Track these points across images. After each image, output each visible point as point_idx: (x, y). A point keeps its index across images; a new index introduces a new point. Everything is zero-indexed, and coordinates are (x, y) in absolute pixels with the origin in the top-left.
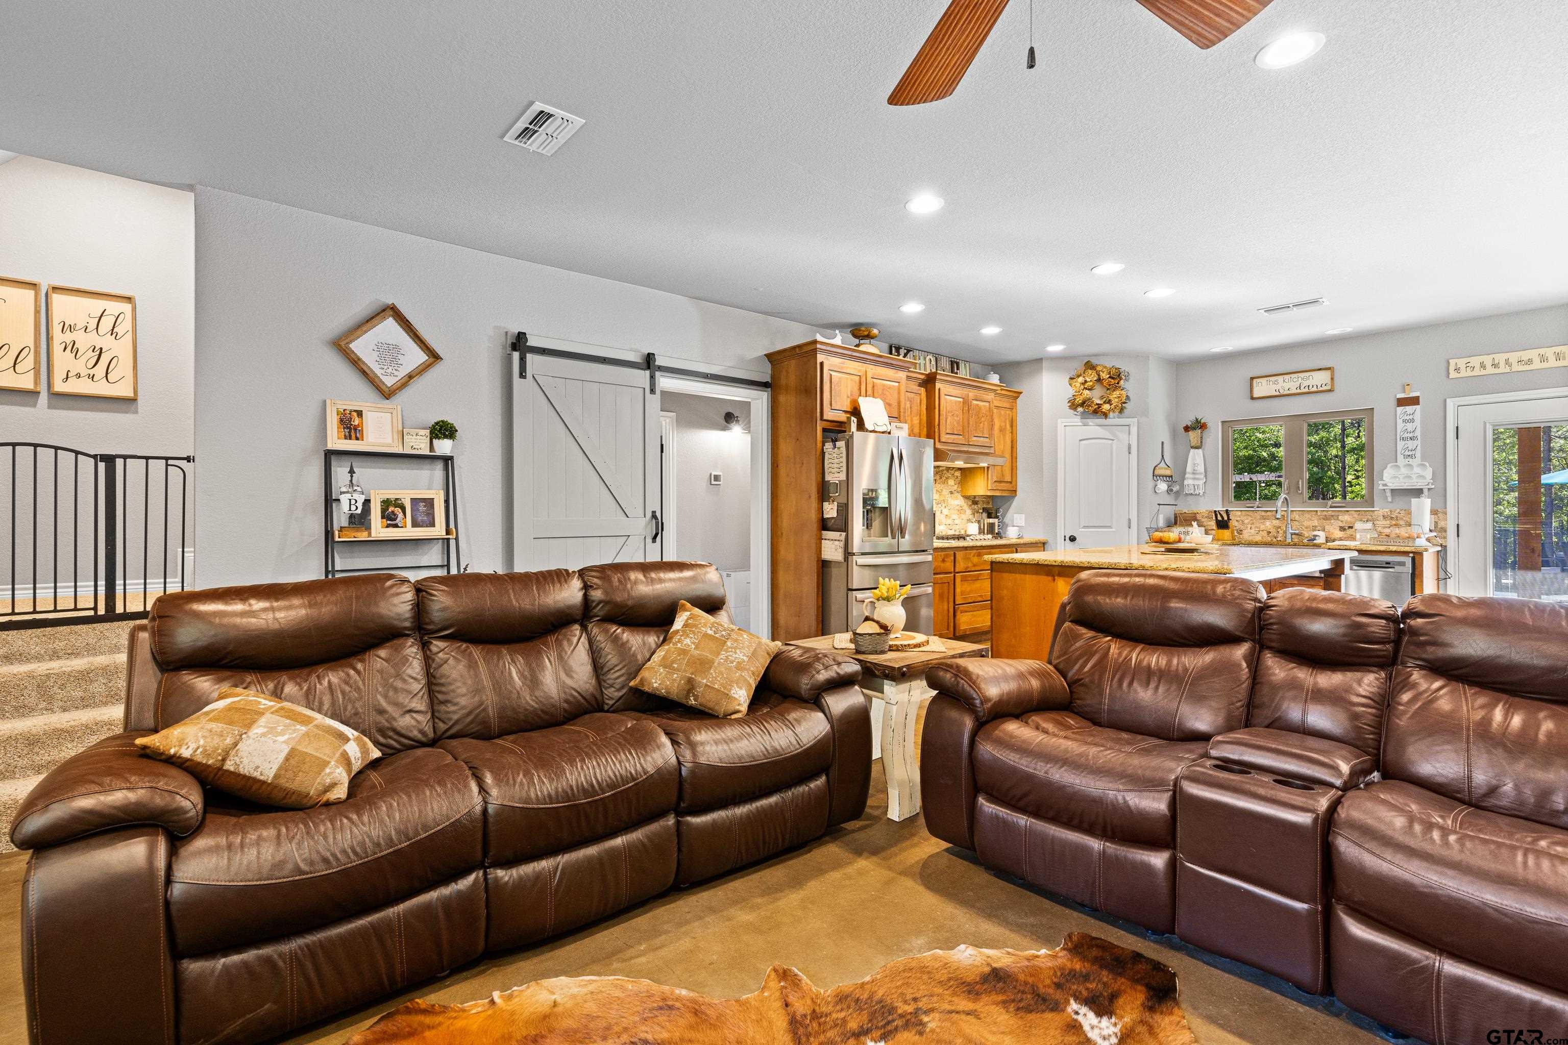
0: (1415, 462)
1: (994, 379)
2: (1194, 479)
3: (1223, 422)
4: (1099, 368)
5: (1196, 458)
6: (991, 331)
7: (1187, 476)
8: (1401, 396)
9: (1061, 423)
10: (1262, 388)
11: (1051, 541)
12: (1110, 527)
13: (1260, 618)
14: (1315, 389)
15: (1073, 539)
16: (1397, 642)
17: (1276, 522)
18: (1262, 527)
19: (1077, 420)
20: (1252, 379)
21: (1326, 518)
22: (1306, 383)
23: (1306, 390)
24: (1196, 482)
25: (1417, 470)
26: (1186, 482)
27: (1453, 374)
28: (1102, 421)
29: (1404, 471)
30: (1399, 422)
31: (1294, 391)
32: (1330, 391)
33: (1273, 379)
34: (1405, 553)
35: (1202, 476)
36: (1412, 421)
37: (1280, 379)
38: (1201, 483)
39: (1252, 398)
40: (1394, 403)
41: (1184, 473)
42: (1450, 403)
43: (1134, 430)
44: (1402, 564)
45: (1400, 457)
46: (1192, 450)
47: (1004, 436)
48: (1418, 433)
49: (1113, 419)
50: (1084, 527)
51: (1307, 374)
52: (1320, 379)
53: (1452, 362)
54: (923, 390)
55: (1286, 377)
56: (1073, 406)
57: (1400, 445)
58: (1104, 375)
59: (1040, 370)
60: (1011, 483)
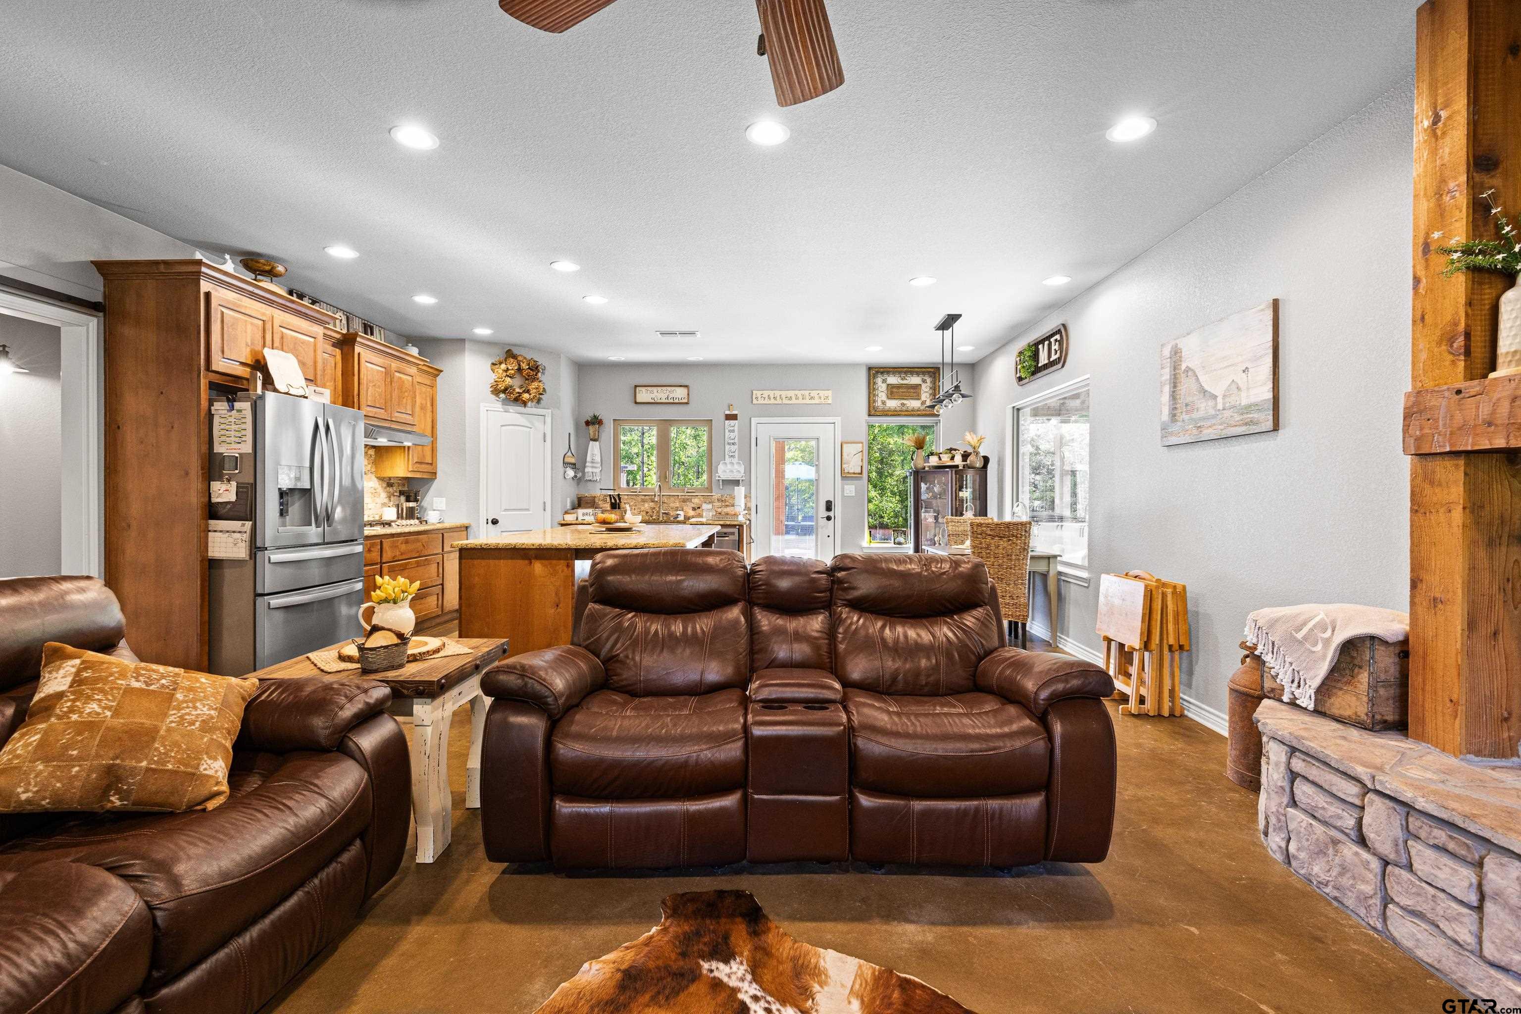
0: (735, 460)
1: (414, 351)
2: (593, 467)
3: (614, 420)
4: (520, 358)
5: (594, 449)
6: (424, 300)
7: (587, 464)
8: (728, 412)
9: (484, 406)
10: (643, 395)
11: (473, 525)
12: (528, 510)
13: (749, 581)
14: (677, 401)
15: (495, 522)
16: (831, 590)
17: (652, 505)
18: (643, 508)
19: (498, 406)
20: (636, 386)
21: (684, 501)
22: (671, 396)
23: (672, 401)
24: (595, 470)
25: (736, 466)
26: (586, 470)
27: (755, 401)
28: (521, 409)
29: (729, 466)
30: (727, 431)
31: (664, 401)
32: (687, 403)
33: (649, 388)
34: (734, 526)
35: (599, 465)
36: (733, 431)
37: (655, 389)
38: (598, 470)
39: (636, 403)
40: (723, 417)
41: (585, 462)
42: (754, 421)
43: (549, 420)
44: (733, 534)
45: (727, 457)
46: (591, 442)
47: (425, 414)
48: (736, 440)
49: (531, 409)
50: (506, 510)
51: (673, 388)
52: (679, 394)
53: (754, 392)
54: (338, 352)
55: (660, 389)
56: (496, 391)
57: (727, 447)
58: (524, 366)
59: (463, 350)
60: (431, 464)
